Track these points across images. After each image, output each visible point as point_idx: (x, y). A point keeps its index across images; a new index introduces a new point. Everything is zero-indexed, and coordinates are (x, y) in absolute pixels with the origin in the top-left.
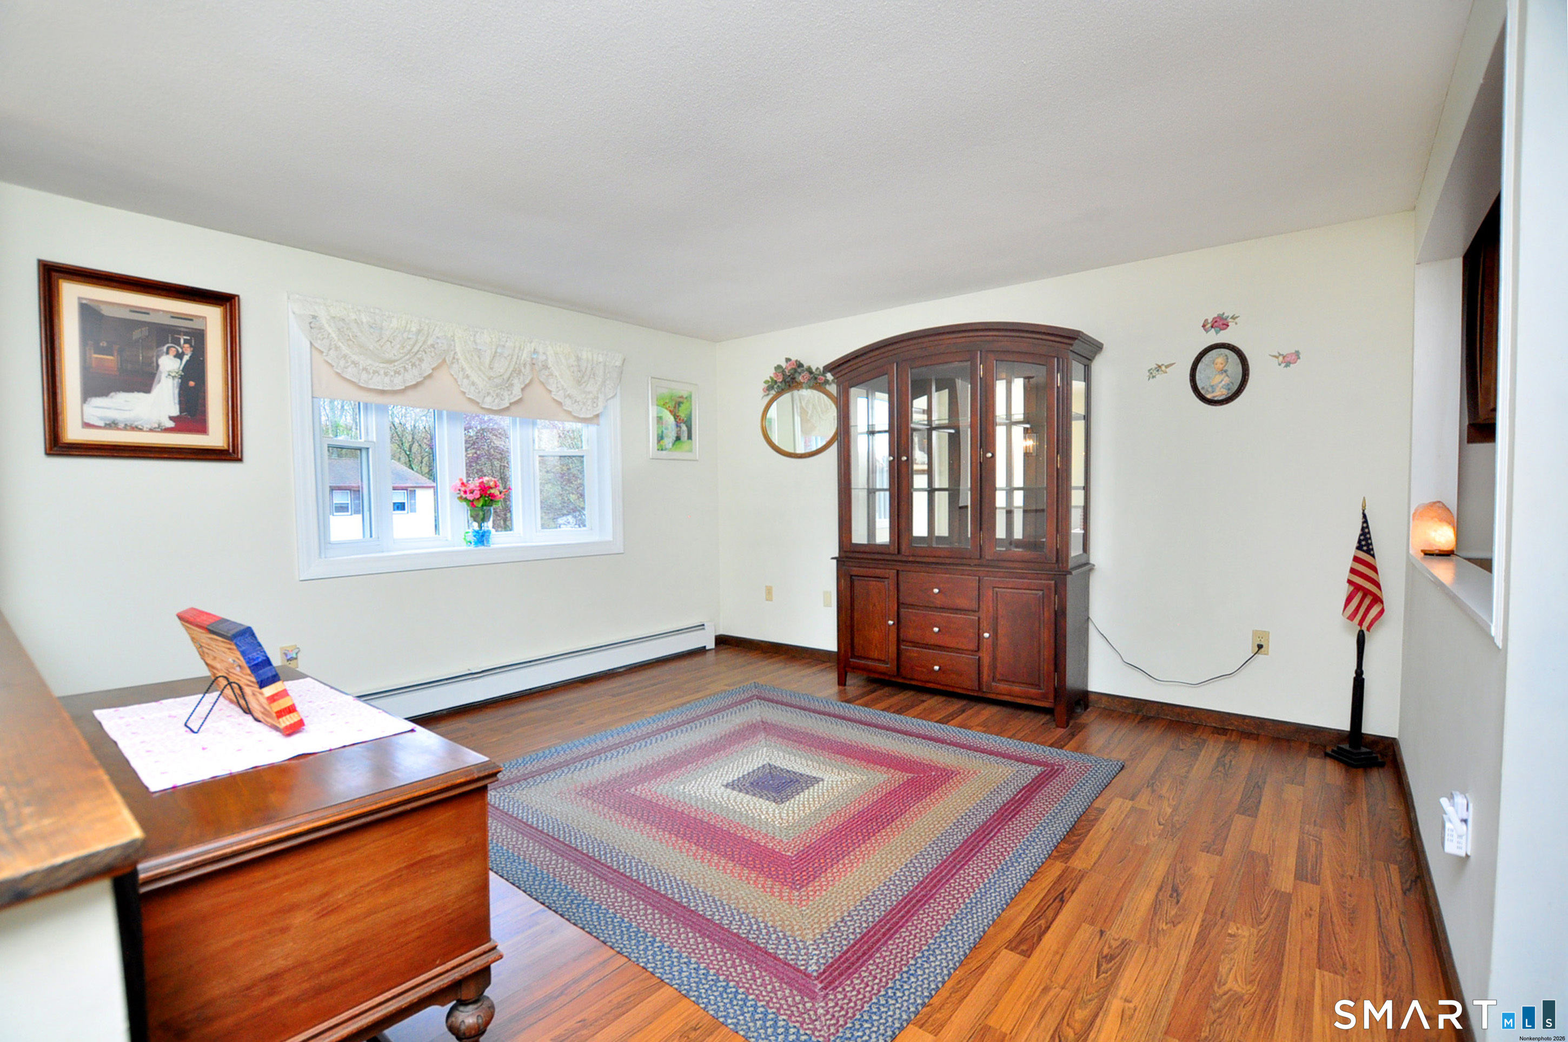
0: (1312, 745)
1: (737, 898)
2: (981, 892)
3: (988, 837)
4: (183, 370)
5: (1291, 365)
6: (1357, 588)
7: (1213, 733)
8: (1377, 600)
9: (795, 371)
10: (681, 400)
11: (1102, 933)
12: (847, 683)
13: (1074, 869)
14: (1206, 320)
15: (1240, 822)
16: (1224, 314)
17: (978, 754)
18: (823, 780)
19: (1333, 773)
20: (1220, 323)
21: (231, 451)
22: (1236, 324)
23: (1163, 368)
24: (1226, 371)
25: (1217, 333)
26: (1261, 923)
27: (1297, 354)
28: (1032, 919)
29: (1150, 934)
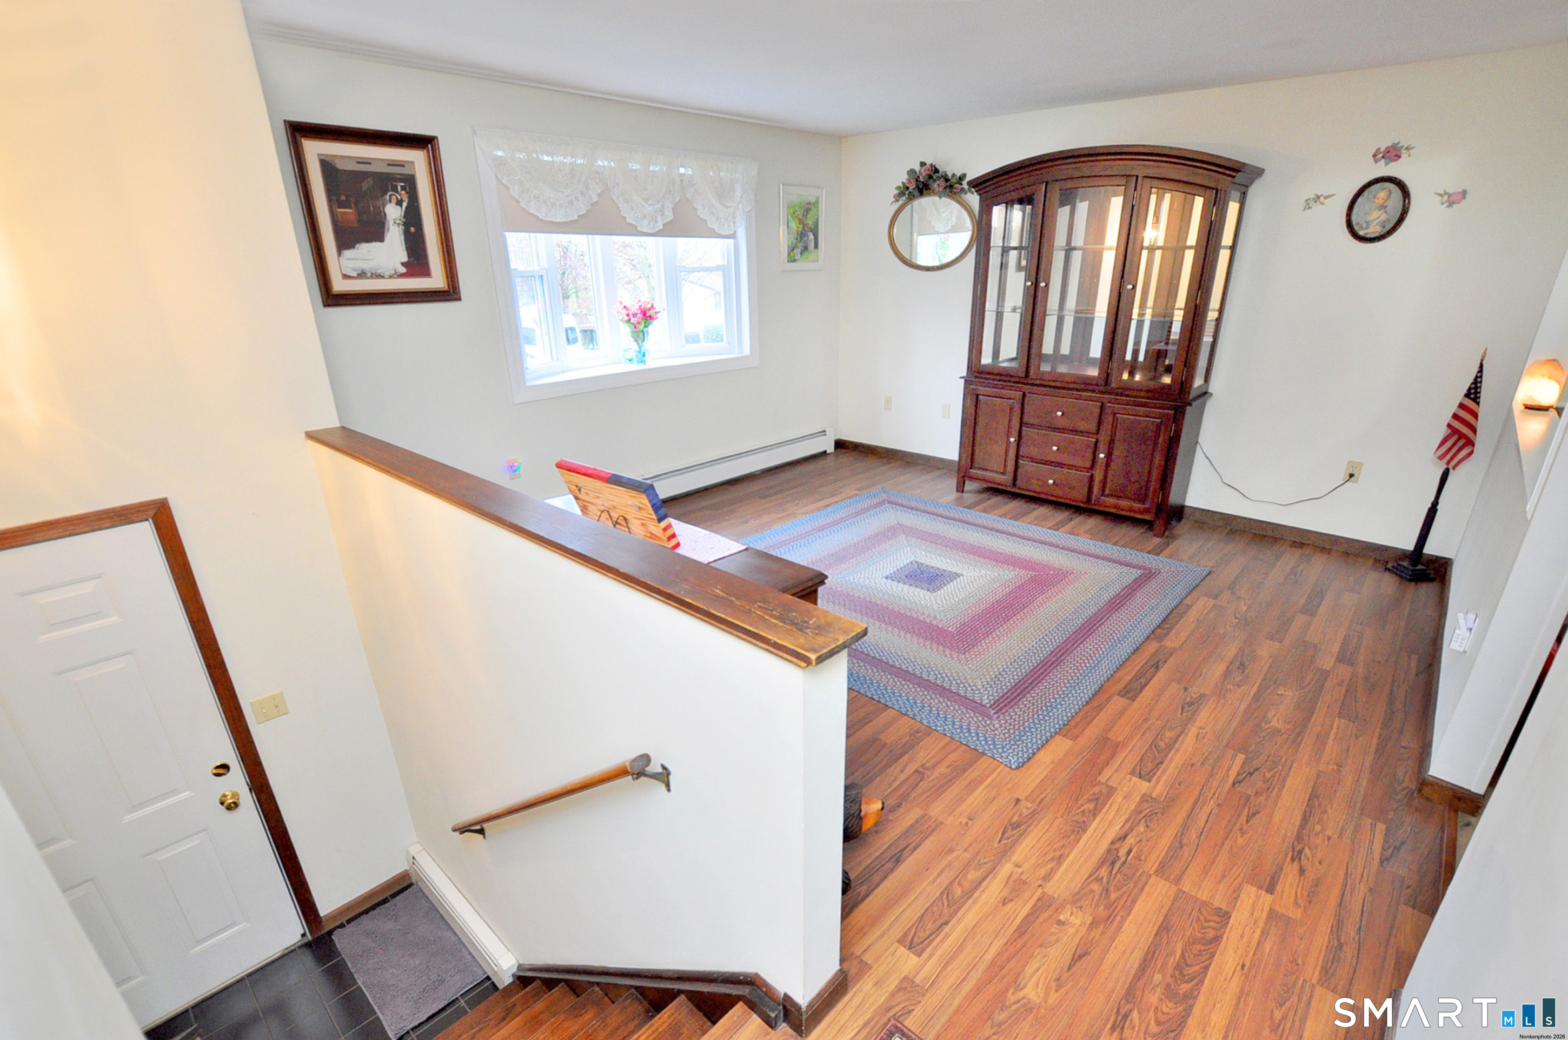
0: (1376, 561)
1: (920, 658)
2: (1097, 660)
3: (1100, 623)
4: (404, 217)
5: (1454, 206)
6: (1453, 430)
7: (1291, 546)
8: (1470, 443)
9: (930, 177)
10: (809, 206)
11: (1186, 689)
12: (965, 489)
13: (1166, 647)
14: (1379, 149)
15: (1301, 619)
16: (1399, 143)
17: (1087, 558)
18: (962, 575)
19: (1388, 584)
20: (1392, 153)
21: (451, 291)
22: (1409, 155)
23: (1322, 199)
24: (1385, 207)
25: (1387, 164)
26: (1303, 688)
27: (1464, 194)
28: (1136, 678)
29: (1220, 692)
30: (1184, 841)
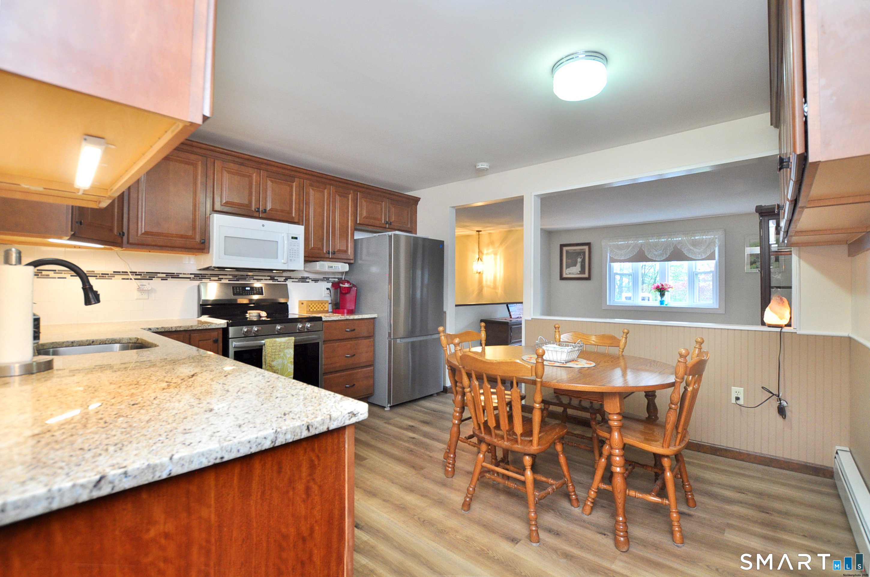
4: (581, 261)
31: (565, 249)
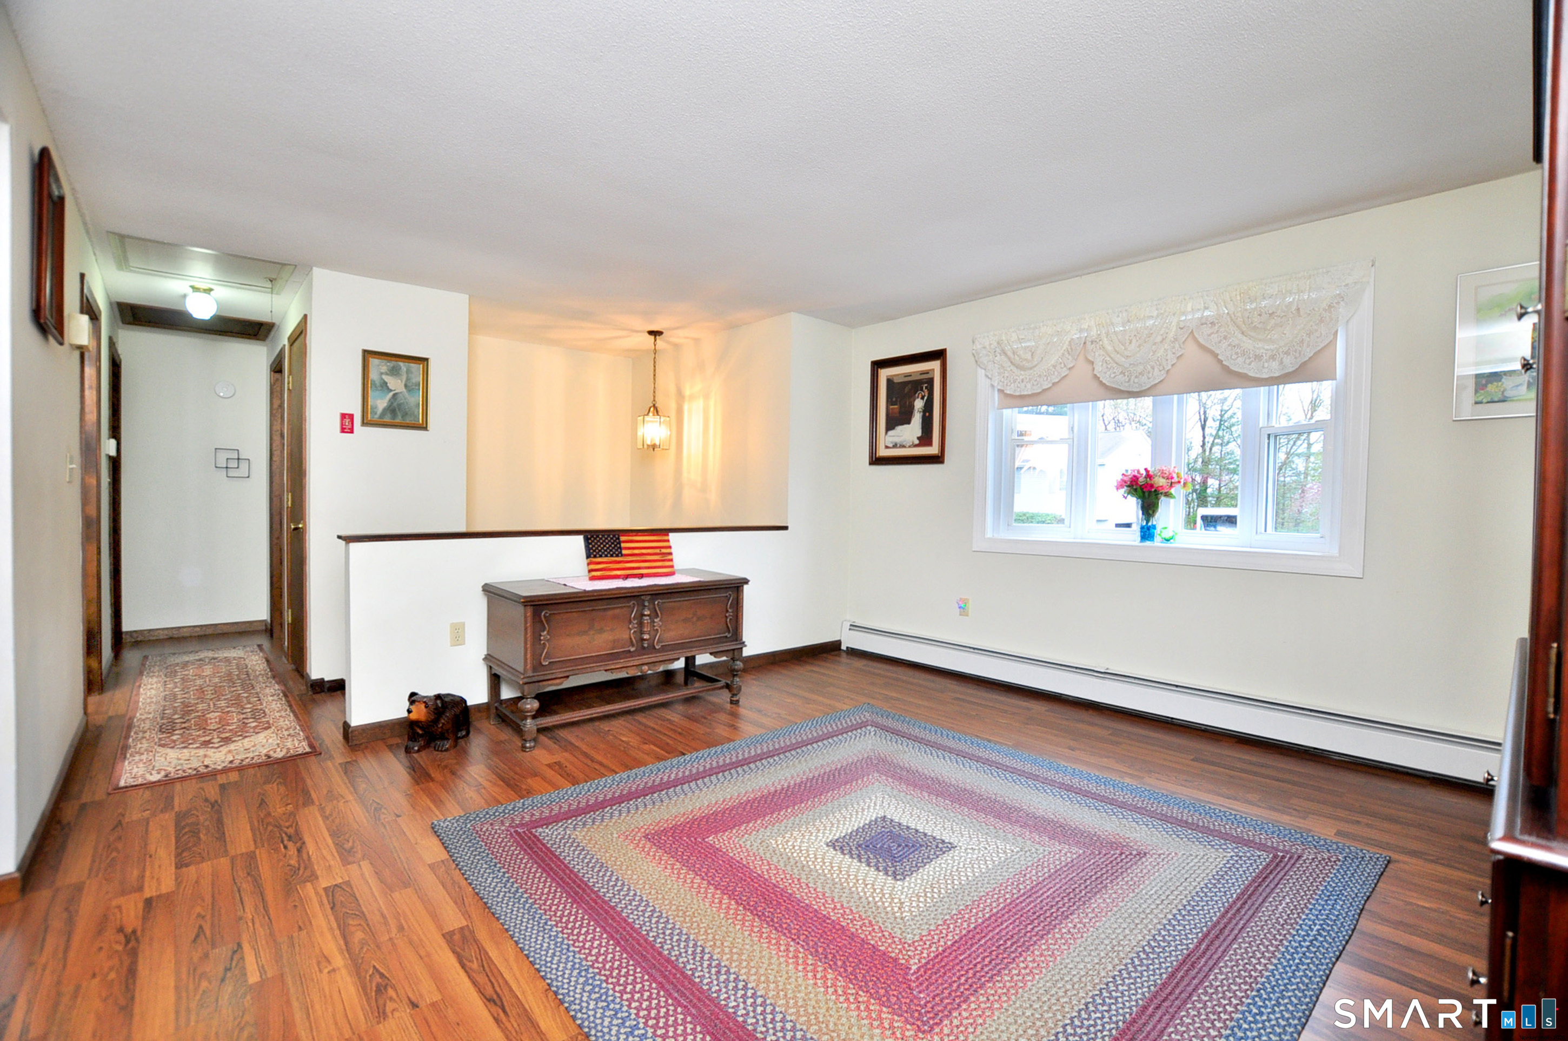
4: (924, 407)
21: (941, 456)
28: (485, 960)
30: (249, 878)
31: (884, 374)
